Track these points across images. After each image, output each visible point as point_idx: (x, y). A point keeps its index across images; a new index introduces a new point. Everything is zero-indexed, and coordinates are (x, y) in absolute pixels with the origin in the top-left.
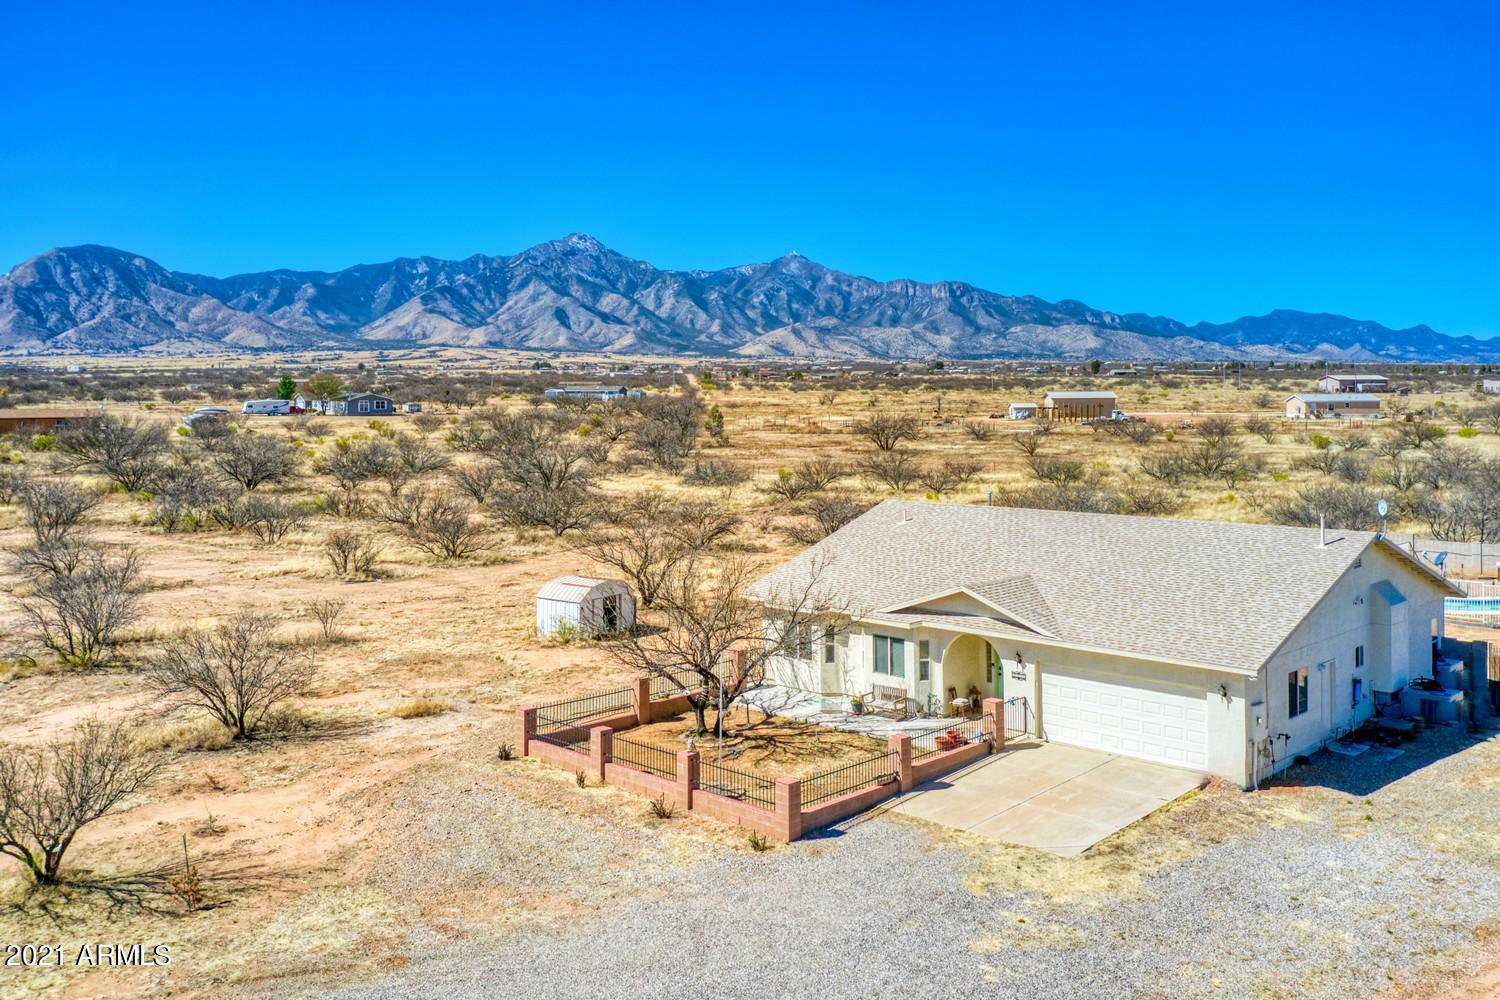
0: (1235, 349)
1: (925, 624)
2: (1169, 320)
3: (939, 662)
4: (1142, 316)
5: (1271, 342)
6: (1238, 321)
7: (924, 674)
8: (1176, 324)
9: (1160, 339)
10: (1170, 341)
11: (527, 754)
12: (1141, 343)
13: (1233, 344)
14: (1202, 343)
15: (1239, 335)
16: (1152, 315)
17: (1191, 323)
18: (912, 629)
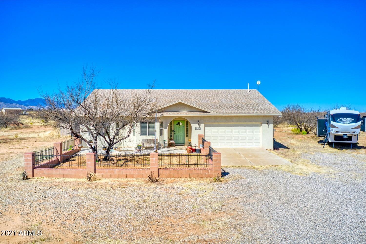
0: (27, 107)
1: (164, 115)
2: (11, 99)
3: (166, 129)
4: (4, 98)
5: (35, 105)
6: (27, 100)
7: (161, 134)
8: (13, 100)
9: (9, 104)
10: (11, 104)
11: (33, 176)
12: (4, 105)
13: (26, 106)
14: (19, 105)
15: (28, 103)
16: (7, 98)
17: (16, 100)
18: (161, 117)
